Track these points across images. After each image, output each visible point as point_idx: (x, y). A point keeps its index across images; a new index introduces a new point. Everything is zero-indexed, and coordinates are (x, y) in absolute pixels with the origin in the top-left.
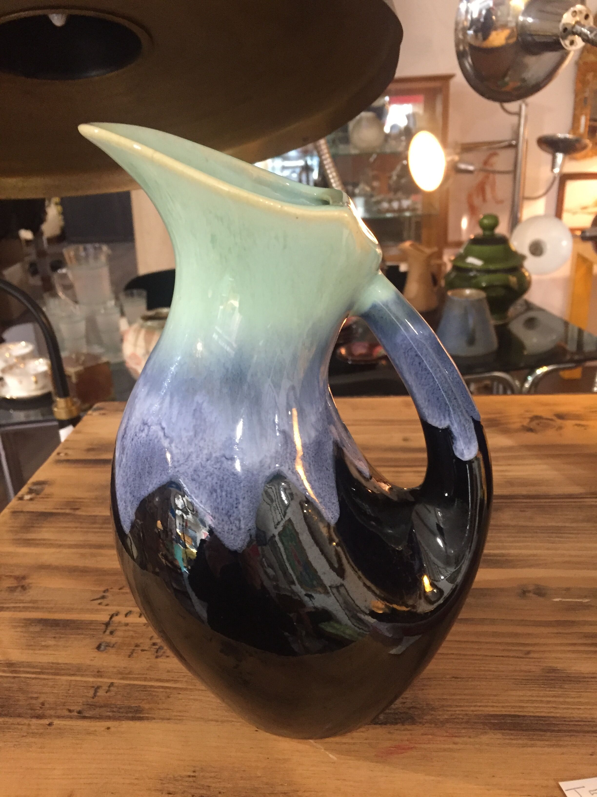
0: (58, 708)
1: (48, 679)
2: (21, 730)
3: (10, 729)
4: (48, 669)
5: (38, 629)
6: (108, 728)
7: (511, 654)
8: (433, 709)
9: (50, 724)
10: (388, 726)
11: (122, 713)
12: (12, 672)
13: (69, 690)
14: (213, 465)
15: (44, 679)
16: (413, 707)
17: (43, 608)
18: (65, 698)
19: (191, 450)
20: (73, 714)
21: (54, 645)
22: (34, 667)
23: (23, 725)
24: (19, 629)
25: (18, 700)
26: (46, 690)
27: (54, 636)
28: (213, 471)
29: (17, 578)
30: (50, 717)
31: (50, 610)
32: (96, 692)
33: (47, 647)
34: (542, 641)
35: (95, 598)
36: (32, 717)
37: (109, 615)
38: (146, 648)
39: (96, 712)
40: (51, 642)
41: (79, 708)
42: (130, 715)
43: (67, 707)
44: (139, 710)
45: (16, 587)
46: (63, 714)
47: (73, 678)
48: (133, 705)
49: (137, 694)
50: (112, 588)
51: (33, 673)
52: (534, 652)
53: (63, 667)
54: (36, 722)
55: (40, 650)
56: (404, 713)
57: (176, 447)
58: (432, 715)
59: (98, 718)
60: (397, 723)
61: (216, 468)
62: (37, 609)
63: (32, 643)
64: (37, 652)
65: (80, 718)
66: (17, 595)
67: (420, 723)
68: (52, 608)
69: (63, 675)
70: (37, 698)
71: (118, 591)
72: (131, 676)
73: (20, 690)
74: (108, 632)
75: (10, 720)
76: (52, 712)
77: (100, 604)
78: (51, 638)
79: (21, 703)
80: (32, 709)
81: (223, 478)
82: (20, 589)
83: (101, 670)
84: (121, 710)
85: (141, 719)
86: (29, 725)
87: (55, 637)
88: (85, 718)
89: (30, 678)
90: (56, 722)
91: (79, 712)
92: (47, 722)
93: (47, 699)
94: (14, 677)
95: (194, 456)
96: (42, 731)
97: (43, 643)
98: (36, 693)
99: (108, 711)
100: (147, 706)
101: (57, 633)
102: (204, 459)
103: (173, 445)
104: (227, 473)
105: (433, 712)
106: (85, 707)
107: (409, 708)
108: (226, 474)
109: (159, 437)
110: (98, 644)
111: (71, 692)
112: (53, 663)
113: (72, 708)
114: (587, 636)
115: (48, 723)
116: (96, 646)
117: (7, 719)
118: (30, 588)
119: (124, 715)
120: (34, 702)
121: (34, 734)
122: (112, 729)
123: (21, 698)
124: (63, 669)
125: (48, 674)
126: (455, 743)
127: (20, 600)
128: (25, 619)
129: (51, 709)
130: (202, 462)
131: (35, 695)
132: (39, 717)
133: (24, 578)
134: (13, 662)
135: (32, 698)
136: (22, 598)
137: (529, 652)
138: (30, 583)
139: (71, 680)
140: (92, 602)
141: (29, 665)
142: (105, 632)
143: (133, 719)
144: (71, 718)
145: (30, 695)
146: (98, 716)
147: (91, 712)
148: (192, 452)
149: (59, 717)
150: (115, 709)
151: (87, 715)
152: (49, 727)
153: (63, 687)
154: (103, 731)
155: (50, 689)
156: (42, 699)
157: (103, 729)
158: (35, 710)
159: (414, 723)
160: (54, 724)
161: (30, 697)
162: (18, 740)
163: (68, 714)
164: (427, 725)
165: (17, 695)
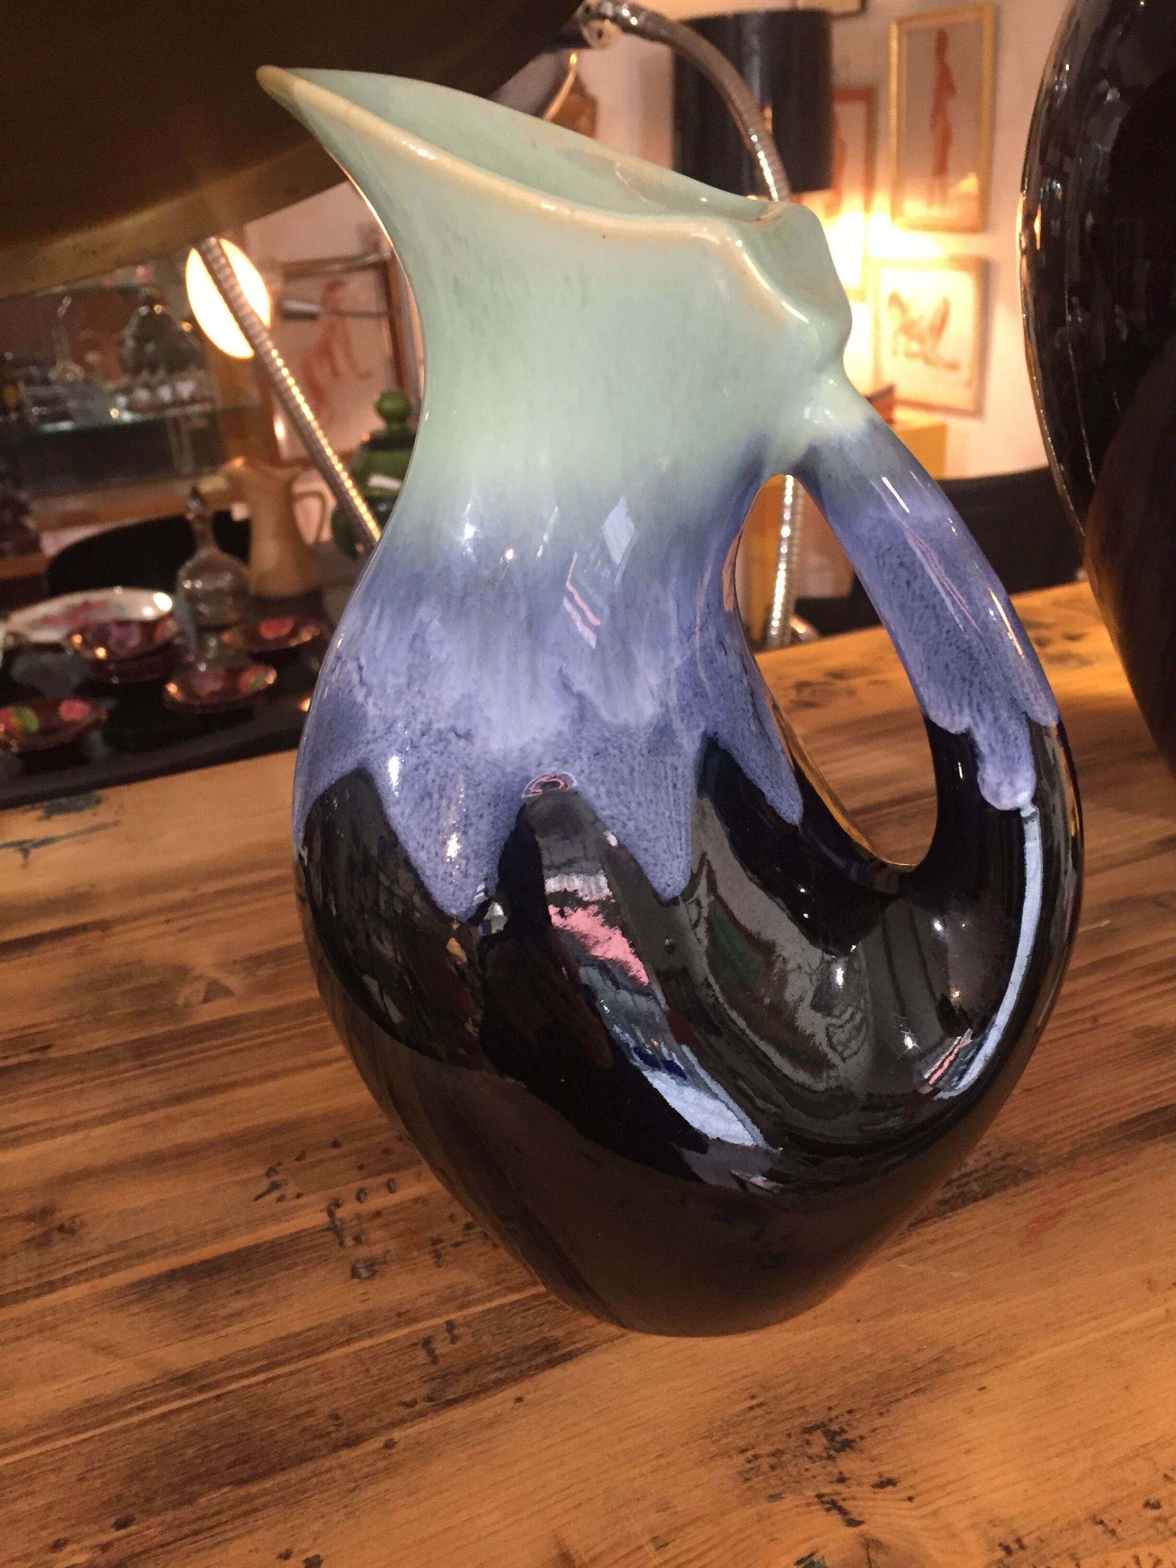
0: (376, 1409)
1: (300, 1370)
2: (334, 1482)
3: (304, 1491)
4: (277, 1354)
5: (181, 1291)
6: (519, 1400)
7: (1075, 1029)
8: (1038, 1146)
9: (390, 1445)
10: (996, 1195)
11: (520, 1362)
12: (202, 1389)
13: (367, 1370)
15: (291, 1373)
16: (1009, 1155)
17: (154, 1251)
18: (373, 1387)
20: (418, 1407)
21: (252, 1306)
22: (243, 1363)
23: (327, 1472)
24: (136, 1309)
25: (272, 1434)
26: (313, 1390)
27: (233, 1290)
29: (29, 1217)
30: (374, 1433)
31: (175, 1248)
32: (430, 1352)
33: (237, 1315)
35: (260, 1192)
36: (335, 1449)
37: (322, 1211)
38: (460, 1239)
39: (466, 1382)
40: (240, 1304)
41: (424, 1391)
42: (540, 1360)
43: (397, 1400)
44: (549, 1346)
45: (47, 1235)
46: (399, 1417)
47: (355, 1347)
48: (529, 1343)
49: (519, 1321)
50: (279, 1164)
51: (255, 1372)
52: (1102, 1015)
53: (314, 1337)
54: (353, 1454)
55: (224, 1327)
56: (1002, 1167)
58: (1044, 1154)
59: (478, 1393)
60: (1005, 1187)
62: (141, 1256)
63: (197, 1322)
64: (223, 1333)
65: (443, 1408)
66: (61, 1248)
67: (1040, 1172)
68: (177, 1243)
69: (328, 1349)
70: (310, 1413)
71: (297, 1163)
72: (471, 1298)
73: (258, 1413)
74: (349, 1241)
75: (293, 1475)
76: (371, 1423)
77: (280, 1199)
78: (232, 1295)
79: (282, 1435)
80: (321, 1437)
82: (56, 1236)
83: (402, 1310)
84: (514, 1360)
85: (569, 1357)
86: (342, 1466)
87: (238, 1292)
88: (450, 1403)
89: (258, 1384)
90: (397, 1435)
91: (430, 1399)
92: (378, 1443)
93: (335, 1406)
94: (218, 1398)
96: (381, 1464)
97: (222, 1312)
98: (299, 1404)
99: (488, 1373)
100: (559, 1333)
101: (236, 1283)
105: (1041, 1151)
106: (435, 1384)
107: (1004, 1158)
110: (348, 1268)
111: (374, 1371)
112: (282, 1339)
113: (408, 1398)
114: (1150, 970)
115: (381, 1445)
116: (348, 1274)
117: (280, 1478)
118: (83, 1224)
119: (527, 1365)
120: (309, 1422)
121: (371, 1478)
122: (529, 1398)
123: (272, 1428)
124: (318, 1340)
125: (289, 1361)
126: (1116, 1180)
127: (81, 1255)
128: (132, 1285)
129: (362, 1418)
131: (302, 1409)
132: (352, 1442)
133: (46, 1212)
134: (185, 1372)
135: (298, 1417)
136: (79, 1250)
137: (1095, 1019)
138: (74, 1217)
139: (355, 1352)
140: (260, 1201)
141: (229, 1362)
142: (342, 1244)
143: (552, 1363)
144: (419, 1416)
145: (291, 1414)
146: (477, 1389)
147: (454, 1389)
149: (394, 1425)
150: (499, 1364)
151: (452, 1397)
152: (392, 1451)
153: (349, 1371)
154: (513, 1409)
155: (323, 1385)
156: (324, 1409)
157: (509, 1405)
158: (328, 1434)
159: (1029, 1176)
160: (396, 1440)
161: (293, 1417)
162: (346, 1501)
163: (408, 1411)
164: (1052, 1171)
165: (257, 1427)
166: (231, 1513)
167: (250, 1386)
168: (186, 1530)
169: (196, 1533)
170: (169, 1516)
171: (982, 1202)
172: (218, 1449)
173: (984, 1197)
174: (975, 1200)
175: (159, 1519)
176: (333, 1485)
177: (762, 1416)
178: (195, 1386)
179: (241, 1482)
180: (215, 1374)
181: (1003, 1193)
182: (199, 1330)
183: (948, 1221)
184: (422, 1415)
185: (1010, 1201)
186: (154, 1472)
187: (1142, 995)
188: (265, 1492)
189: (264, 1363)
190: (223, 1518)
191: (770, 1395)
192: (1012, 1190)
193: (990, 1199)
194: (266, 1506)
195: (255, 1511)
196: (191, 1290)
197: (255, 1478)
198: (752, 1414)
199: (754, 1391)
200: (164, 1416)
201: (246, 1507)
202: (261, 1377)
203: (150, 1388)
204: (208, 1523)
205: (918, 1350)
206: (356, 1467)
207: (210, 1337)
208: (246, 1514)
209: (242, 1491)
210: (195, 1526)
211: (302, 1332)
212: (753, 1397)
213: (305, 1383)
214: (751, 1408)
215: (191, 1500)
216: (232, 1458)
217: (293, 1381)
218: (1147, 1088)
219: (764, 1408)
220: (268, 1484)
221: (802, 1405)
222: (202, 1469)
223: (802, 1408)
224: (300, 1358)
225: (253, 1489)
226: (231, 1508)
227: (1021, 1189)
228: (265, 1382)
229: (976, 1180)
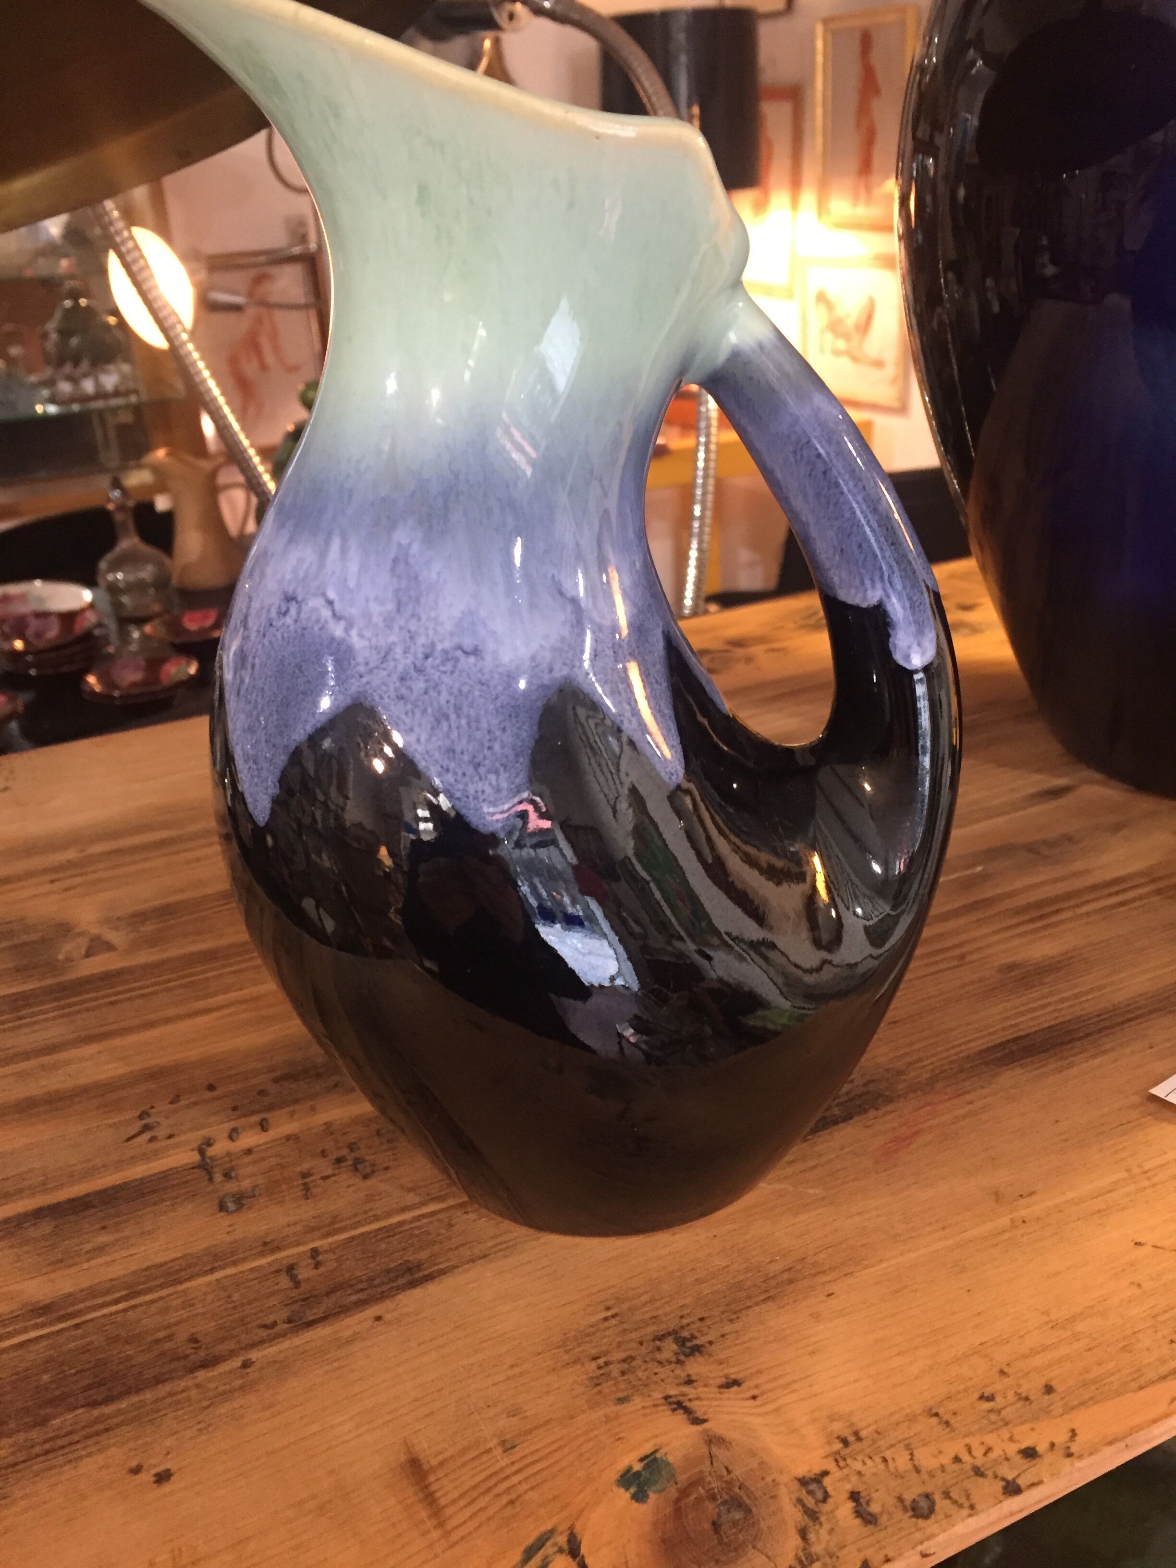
0: (235, 1332)
1: (161, 1298)
2: (189, 1400)
3: (159, 1410)
4: (139, 1284)
5: (46, 1227)
6: (378, 1318)
7: (942, 966)
8: (900, 1073)
9: (246, 1365)
10: (856, 1118)
11: (380, 1285)
12: (60, 1319)
13: (229, 1296)
14: (438, 666)
15: (152, 1302)
16: (872, 1081)
17: (21, 1191)
18: (233, 1312)
19: (392, 638)
20: (277, 1329)
21: (117, 1240)
22: (103, 1294)
23: (183, 1391)
25: (130, 1358)
26: (173, 1317)
27: (99, 1226)
28: (440, 678)
30: (232, 1354)
31: (42, 1188)
32: (294, 1278)
33: (100, 1250)
34: (964, 937)
35: (132, 1134)
36: (192, 1370)
37: (192, 1150)
38: (330, 1172)
39: (328, 1303)
40: (104, 1238)
41: (284, 1314)
42: (401, 1281)
43: (259, 1322)
44: (410, 1269)
46: (257, 1339)
47: (218, 1275)
48: (392, 1265)
49: (383, 1246)
50: (152, 1107)
51: (116, 1302)
52: (971, 953)
53: (178, 1267)
54: (210, 1374)
55: (88, 1260)
56: (863, 1094)
57: (361, 636)
58: (905, 1080)
59: (340, 1313)
60: (866, 1111)
61: (445, 673)
63: (60, 1256)
64: (86, 1266)
65: (303, 1329)
67: (899, 1096)
68: (44, 1183)
69: (191, 1278)
70: (170, 1337)
71: (171, 1106)
72: (337, 1226)
73: (116, 1339)
74: (218, 1177)
75: (148, 1395)
76: (230, 1345)
77: (152, 1140)
78: (96, 1231)
79: (140, 1359)
80: (179, 1359)
81: (460, 691)
83: (268, 1240)
84: (376, 1282)
85: (430, 1278)
86: (198, 1386)
87: (104, 1228)
88: (310, 1324)
89: (117, 1312)
90: (254, 1355)
91: (289, 1321)
92: (237, 1362)
93: (194, 1330)
94: (77, 1326)
95: (399, 650)
96: (237, 1383)
97: (87, 1247)
98: (159, 1329)
99: (349, 1295)
100: (423, 1255)
101: (103, 1219)
102: (420, 656)
103: (354, 633)
104: (468, 681)
105: (903, 1077)
106: (295, 1307)
107: (865, 1085)
108: (466, 683)
109: (322, 621)
110: (216, 1202)
111: (236, 1297)
112: (145, 1270)
113: (268, 1320)
114: (1018, 911)
115: (239, 1364)
116: (216, 1208)
117: (135, 1399)
119: (388, 1287)
120: (168, 1345)
121: (227, 1395)
122: (388, 1317)
123: (131, 1352)
124: (181, 1270)
125: (150, 1290)
126: (971, 1103)
129: (223, 1340)
130: (417, 662)
131: (162, 1334)
134: (46, 1302)
135: (158, 1341)
137: (962, 957)
139: (218, 1280)
140: (129, 1143)
141: (91, 1292)
142: (211, 1180)
143: (413, 1284)
144: (278, 1336)
145: (150, 1339)
146: (337, 1310)
147: (315, 1311)
148: (394, 643)
149: (253, 1346)
150: (361, 1286)
151: (311, 1318)
152: (248, 1370)
153: (210, 1297)
154: (372, 1327)
155: (183, 1312)
156: (183, 1334)
157: (370, 1323)
158: (188, 1356)
159: (889, 1100)
160: (254, 1360)
161: (153, 1341)
162: (200, 1418)
163: (269, 1332)
164: (911, 1095)
165: (115, 1352)
166: (84, 1432)
167: (111, 1314)
168: (37, 1450)
169: (47, 1453)
170: (22, 1436)
171: (841, 1125)
172: (75, 1374)
173: (843, 1121)
174: (836, 1123)
175: (10, 1441)
176: (187, 1404)
177: (616, 1325)
178: (56, 1315)
179: (95, 1404)
180: (74, 1305)
181: (863, 1116)
182: (62, 1265)
183: (808, 1142)
184: (283, 1335)
185: (869, 1124)
186: (8, 1398)
187: (1009, 934)
188: (119, 1412)
189: (125, 1292)
190: (76, 1437)
191: (625, 1306)
192: (872, 1113)
193: (851, 1122)
194: (118, 1426)
195: (106, 1430)
196: (56, 1226)
197: (109, 1400)
198: (607, 1324)
199: (609, 1303)
200: (21, 1345)
201: (100, 1427)
202: (121, 1306)
203: (9, 1319)
204: (60, 1442)
205: (772, 1261)
206: (211, 1386)
207: (73, 1270)
208: (97, 1434)
209: (96, 1413)
210: (47, 1446)
211: (166, 1263)
212: (608, 1309)
213: (165, 1310)
214: (606, 1319)
215: (43, 1422)
216: (87, 1382)
217: (153, 1309)
218: (1008, 1018)
219: (618, 1318)
220: (123, 1404)
221: (655, 1314)
222: (57, 1393)
223: (655, 1317)
224: (161, 1286)
225: (108, 1409)
226: (84, 1428)
227: (880, 1112)
228: (125, 1310)
229: (838, 1105)
